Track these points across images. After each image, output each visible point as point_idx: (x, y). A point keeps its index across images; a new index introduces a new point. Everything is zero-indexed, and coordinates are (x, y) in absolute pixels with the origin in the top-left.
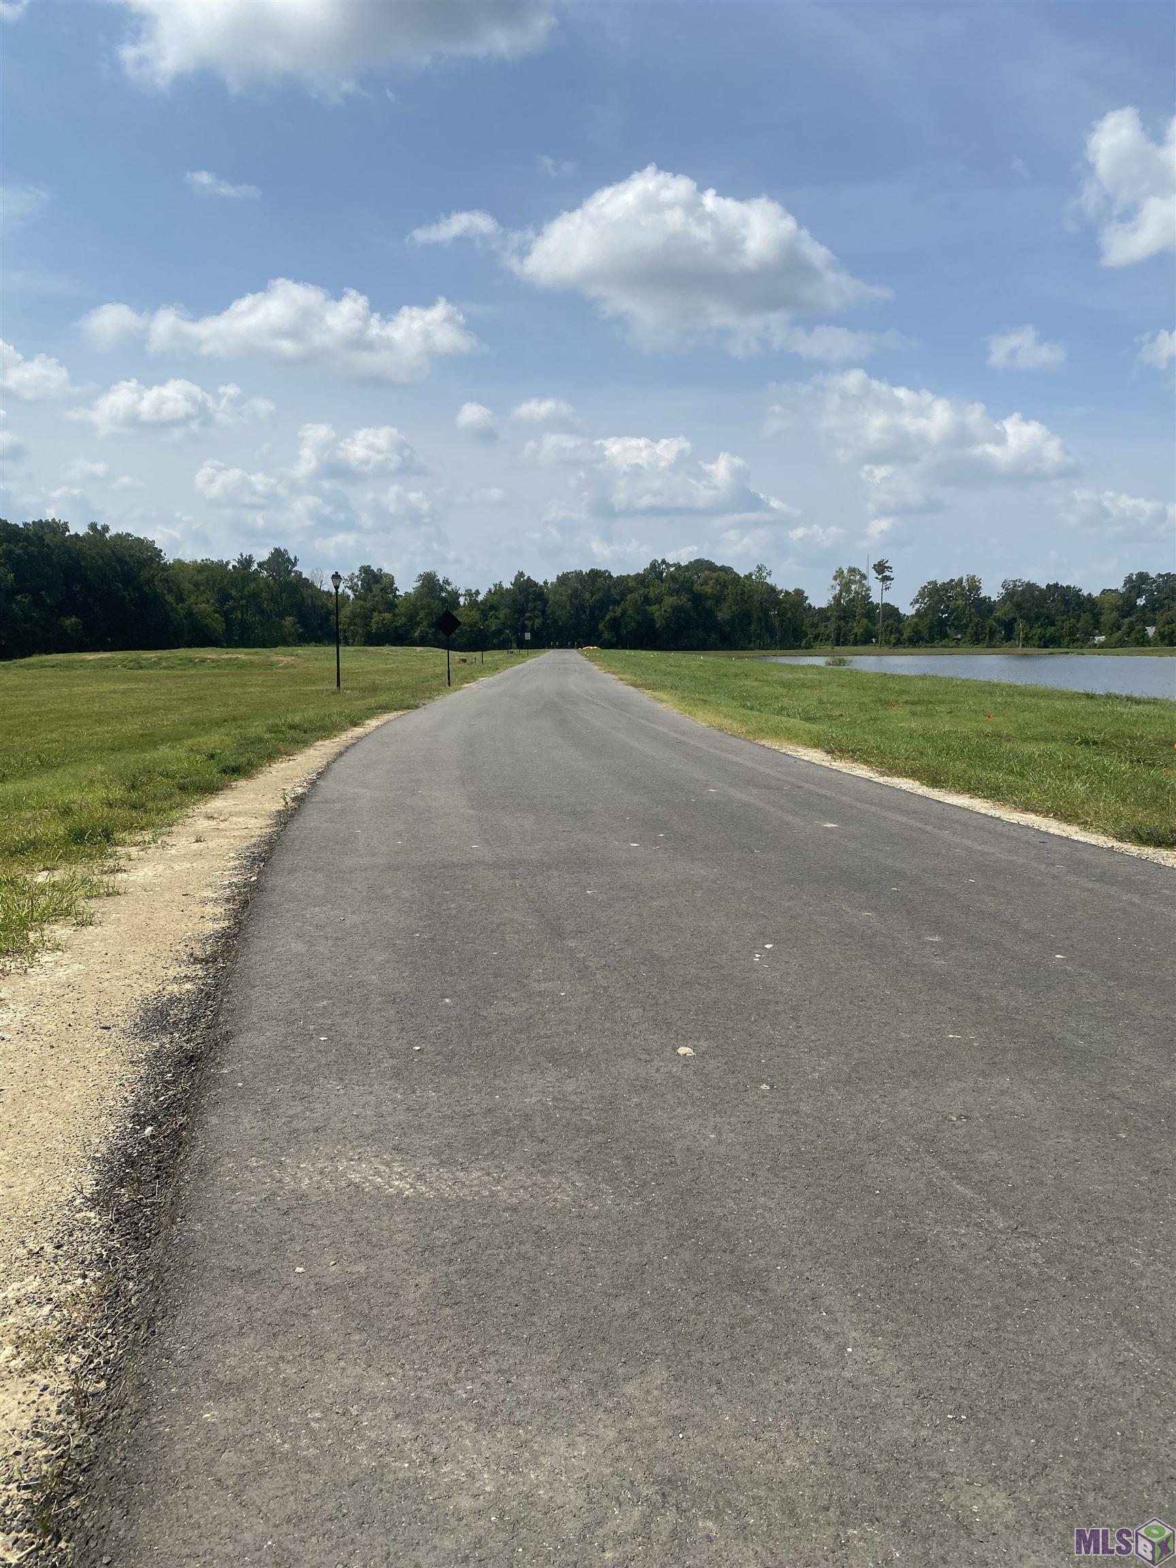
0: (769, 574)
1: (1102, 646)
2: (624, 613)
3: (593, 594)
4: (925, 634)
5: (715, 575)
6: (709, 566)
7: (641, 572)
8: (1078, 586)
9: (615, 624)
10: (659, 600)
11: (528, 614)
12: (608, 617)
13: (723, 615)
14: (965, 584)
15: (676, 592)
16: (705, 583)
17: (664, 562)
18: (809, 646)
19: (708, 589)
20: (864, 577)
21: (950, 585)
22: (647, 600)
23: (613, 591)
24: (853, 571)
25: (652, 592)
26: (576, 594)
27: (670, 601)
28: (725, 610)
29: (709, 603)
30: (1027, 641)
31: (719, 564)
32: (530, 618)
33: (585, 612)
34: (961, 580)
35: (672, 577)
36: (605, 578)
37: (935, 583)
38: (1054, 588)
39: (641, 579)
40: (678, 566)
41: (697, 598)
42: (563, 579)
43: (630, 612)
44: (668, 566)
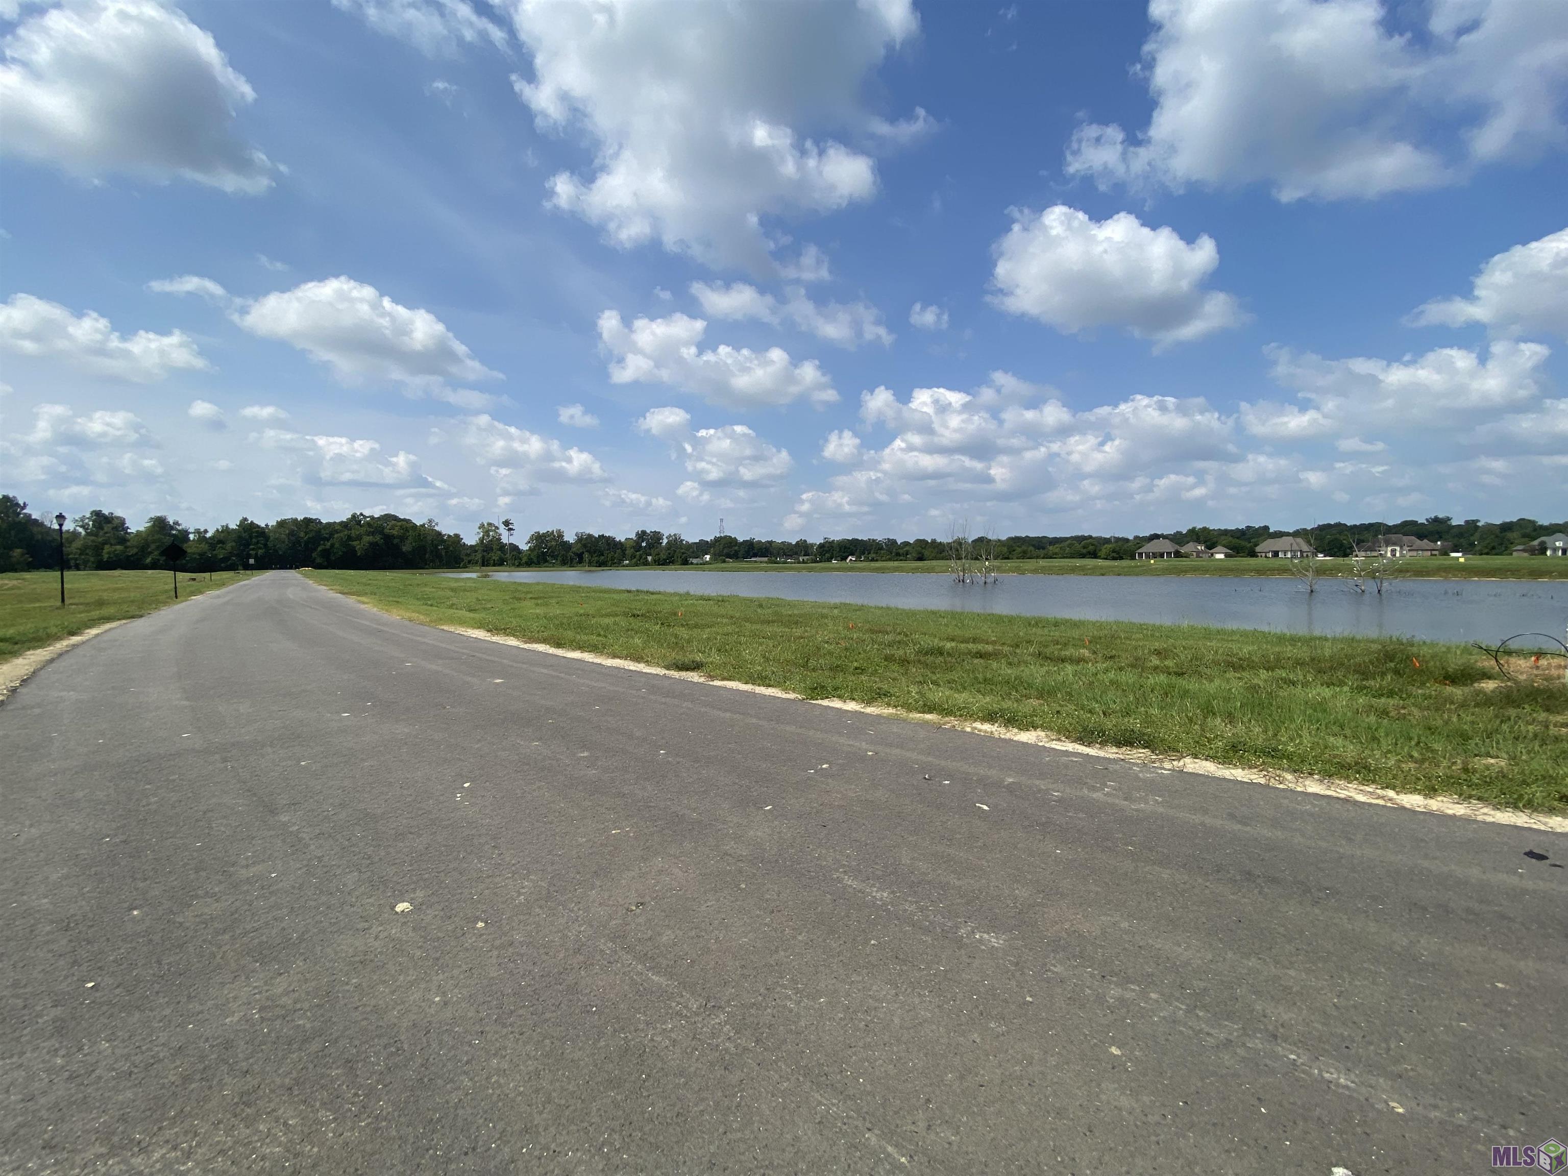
0: (437, 524)
1: (627, 566)
2: (332, 546)
3: (306, 533)
4: (535, 560)
5: (400, 524)
6: (395, 518)
7: (345, 520)
8: (614, 536)
9: (326, 553)
10: (359, 538)
11: (252, 547)
12: (320, 549)
13: (406, 548)
14: (555, 533)
15: (373, 534)
16: (392, 528)
17: (361, 514)
18: (465, 567)
19: (395, 532)
20: (497, 528)
21: (547, 534)
22: (350, 538)
23: (323, 531)
24: (490, 524)
25: (354, 533)
26: (292, 533)
27: (367, 539)
28: (407, 545)
29: (396, 541)
30: (590, 564)
31: (402, 517)
32: (253, 549)
33: (300, 546)
34: (553, 531)
35: (368, 524)
36: (316, 524)
37: (538, 533)
38: (602, 537)
39: (344, 525)
40: (372, 518)
41: (388, 538)
42: (282, 524)
43: (337, 545)
44: (365, 517)
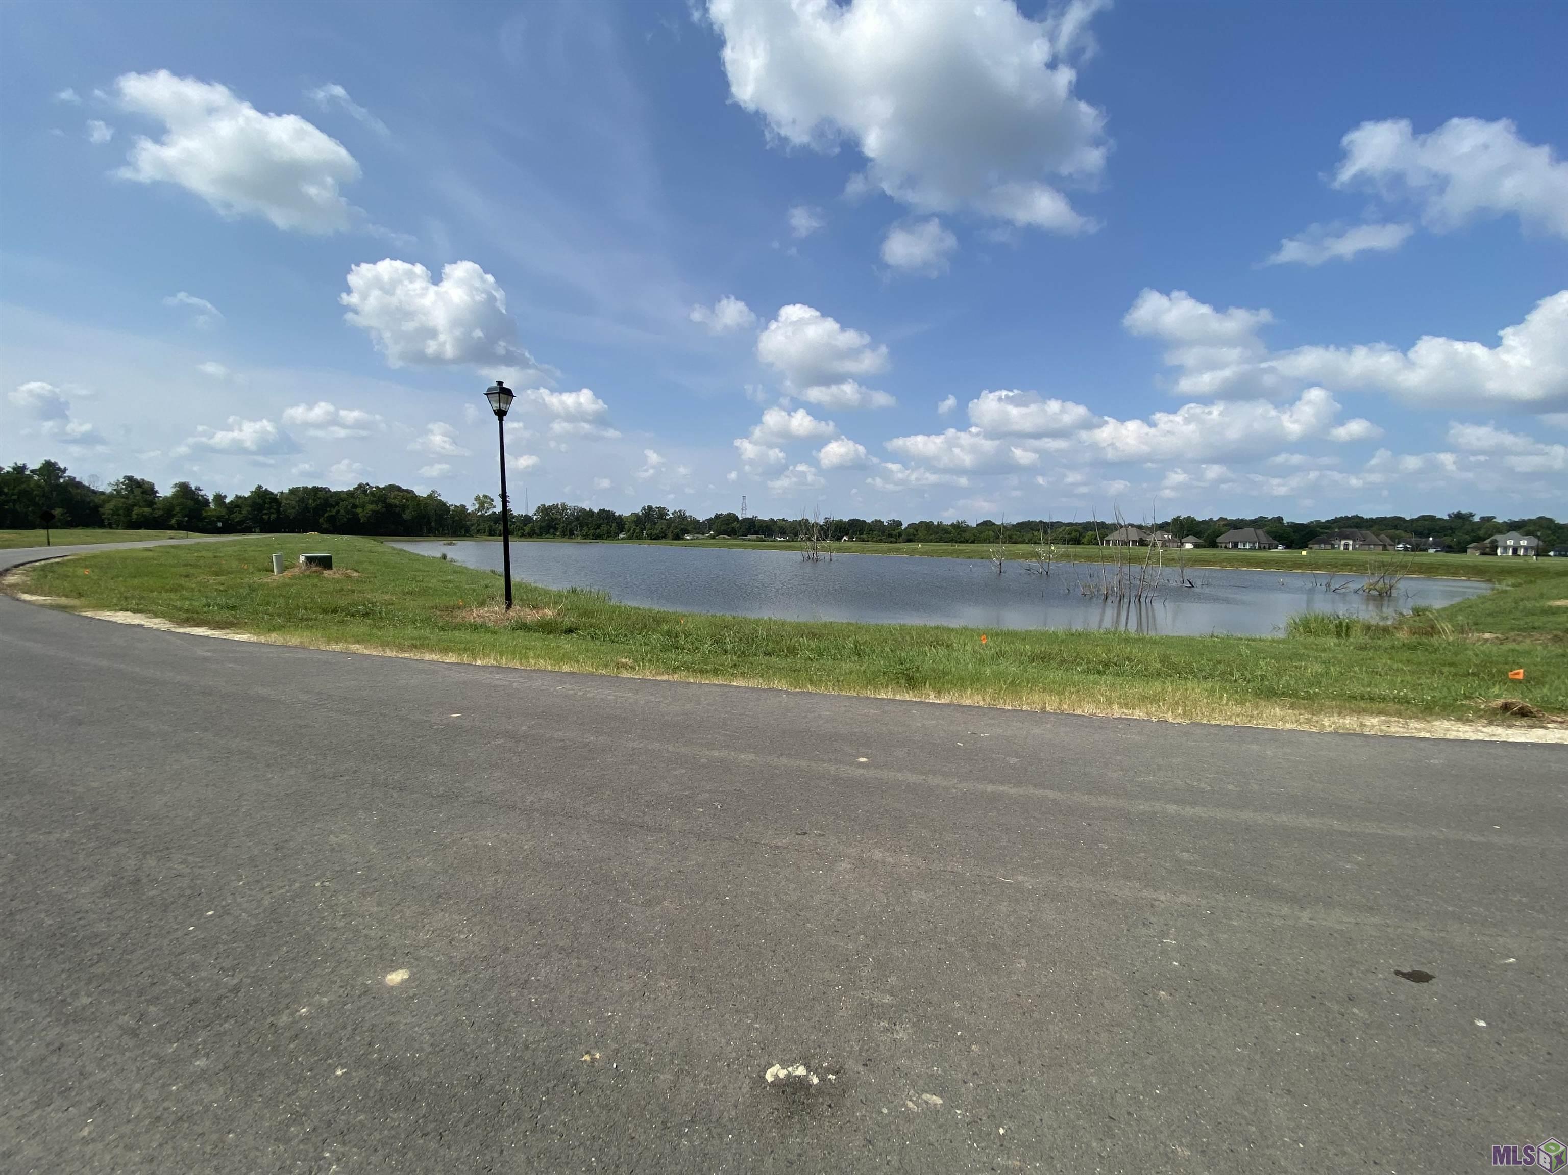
0: (442, 495)
2: (338, 512)
3: (314, 500)
5: (401, 494)
6: (399, 489)
7: (351, 489)
9: (332, 519)
10: (363, 507)
11: (265, 512)
12: (326, 515)
13: (407, 516)
14: (560, 506)
15: (376, 503)
16: (395, 498)
17: (367, 484)
19: (397, 502)
20: (492, 500)
22: (355, 506)
23: (330, 499)
24: (486, 497)
25: (359, 502)
26: (302, 500)
27: (370, 507)
28: (407, 513)
29: (397, 510)
31: (405, 488)
33: (309, 512)
34: (558, 505)
35: (372, 493)
36: (326, 492)
37: (544, 506)
38: (602, 511)
39: (350, 494)
40: (377, 487)
41: (389, 506)
42: (293, 491)
44: (371, 487)
